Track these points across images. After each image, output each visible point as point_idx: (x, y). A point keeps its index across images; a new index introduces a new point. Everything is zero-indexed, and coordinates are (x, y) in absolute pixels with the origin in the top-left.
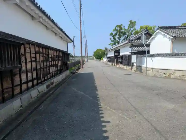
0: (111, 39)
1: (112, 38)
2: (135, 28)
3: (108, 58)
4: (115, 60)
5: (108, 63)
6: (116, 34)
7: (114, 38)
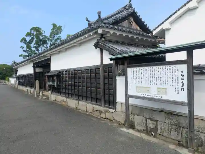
0: (23, 47)
1: (25, 46)
2: (59, 37)
3: (18, 78)
4: (37, 82)
5: (21, 88)
6: (31, 42)
7: (28, 47)
